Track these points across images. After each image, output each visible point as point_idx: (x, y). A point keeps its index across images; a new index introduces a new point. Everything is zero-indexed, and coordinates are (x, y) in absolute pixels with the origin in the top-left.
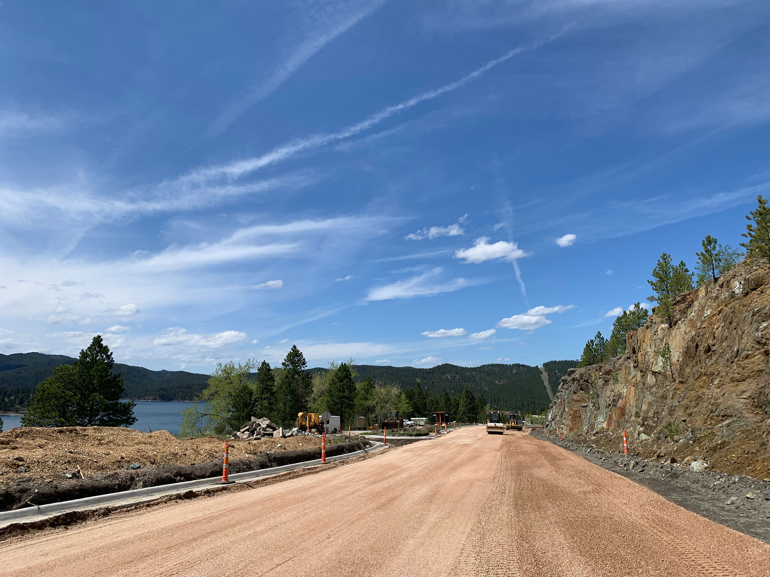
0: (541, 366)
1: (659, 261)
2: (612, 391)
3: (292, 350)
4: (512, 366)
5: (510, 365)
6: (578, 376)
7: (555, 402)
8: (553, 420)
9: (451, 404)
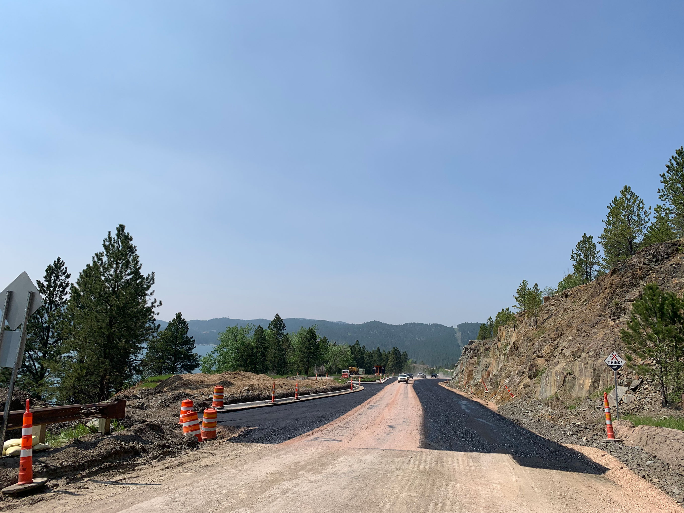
0: (455, 327)
1: (521, 285)
2: (486, 361)
3: (275, 317)
4: (431, 326)
5: (429, 324)
6: (473, 347)
7: (459, 363)
8: (457, 375)
9: (382, 359)
